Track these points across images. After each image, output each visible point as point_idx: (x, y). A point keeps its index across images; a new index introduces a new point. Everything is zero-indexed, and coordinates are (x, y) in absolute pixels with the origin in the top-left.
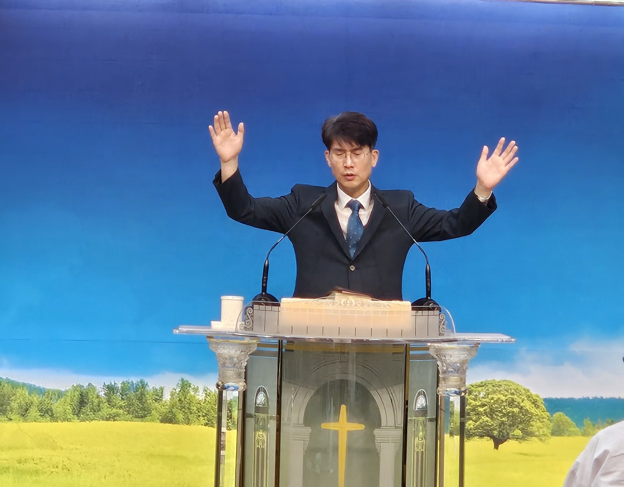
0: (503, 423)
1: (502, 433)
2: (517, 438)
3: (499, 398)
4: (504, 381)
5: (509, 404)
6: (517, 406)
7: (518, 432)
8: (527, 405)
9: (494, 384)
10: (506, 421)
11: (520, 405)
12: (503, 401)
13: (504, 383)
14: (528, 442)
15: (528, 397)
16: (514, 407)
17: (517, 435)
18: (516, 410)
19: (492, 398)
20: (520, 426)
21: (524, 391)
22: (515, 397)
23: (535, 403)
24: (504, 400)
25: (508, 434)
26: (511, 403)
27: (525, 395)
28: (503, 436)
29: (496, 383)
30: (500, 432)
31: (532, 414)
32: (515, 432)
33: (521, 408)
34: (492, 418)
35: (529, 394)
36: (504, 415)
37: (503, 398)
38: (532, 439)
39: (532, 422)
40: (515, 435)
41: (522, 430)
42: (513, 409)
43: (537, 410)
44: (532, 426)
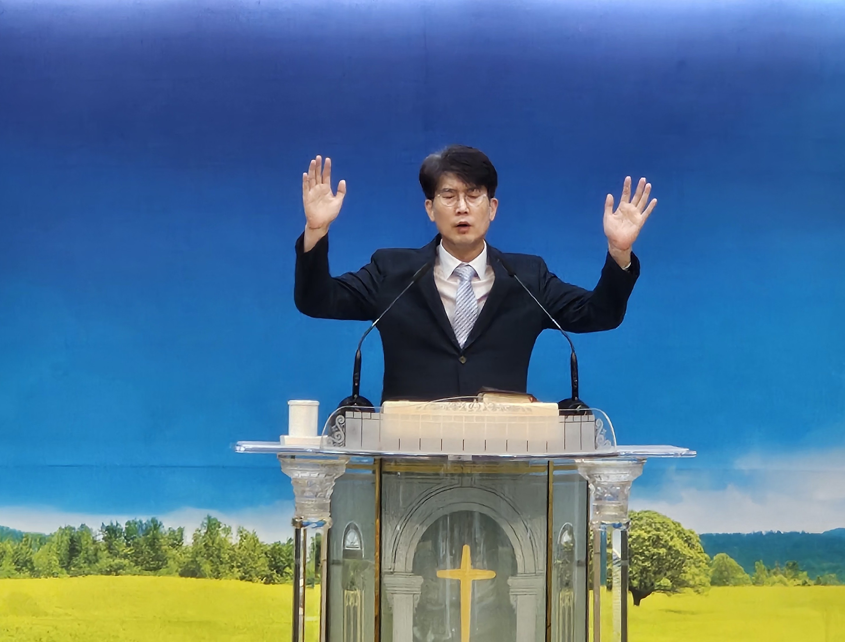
0: (645, 570)
1: (645, 583)
2: (664, 590)
3: (639, 537)
4: (646, 512)
5: (654, 544)
6: (664, 546)
7: (666, 582)
8: (678, 544)
10: (649, 567)
11: (668, 544)
12: (645, 540)
13: (647, 514)
14: (678, 594)
15: (679, 533)
16: (661, 548)
17: (665, 586)
18: (663, 551)
20: (669, 573)
21: (672, 526)
22: (662, 533)
23: (688, 540)
24: (646, 538)
25: (652, 584)
26: (656, 542)
27: (675, 531)
28: (646, 588)
29: (636, 515)
30: (641, 581)
31: (684, 556)
32: (662, 581)
33: (670, 548)
35: (679, 529)
36: (647, 559)
37: (646, 536)
38: (685, 591)
39: (684, 568)
40: (662, 585)
41: (672, 578)
42: (658, 550)
43: (692, 551)
44: (684, 572)
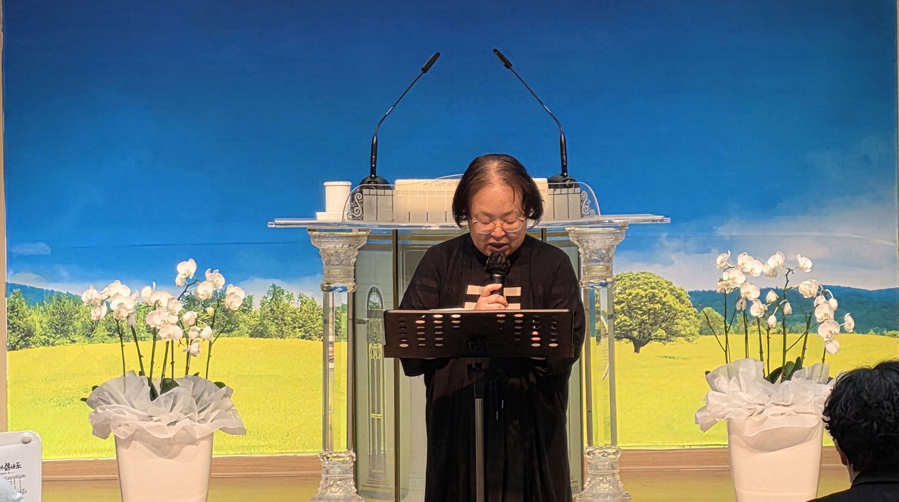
0: (643, 322)
1: (644, 334)
2: (660, 339)
3: (638, 294)
4: (643, 273)
5: (650, 299)
6: (658, 302)
7: (661, 332)
8: (670, 300)
9: (632, 277)
10: (646, 320)
11: (662, 300)
12: (643, 297)
13: (643, 275)
14: (671, 343)
15: (672, 290)
16: (656, 303)
17: (661, 336)
18: (658, 306)
19: (630, 294)
20: (664, 325)
21: (666, 285)
22: (656, 291)
23: (679, 297)
24: (644, 295)
25: (650, 334)
26: (652, 298)
27: (668, 289)
28: (644, 337)
29: (634, 276)
30: (640, 332)
31: (676, 310)
32: (658, 332)
33: (664, 304)
34: (631, 317)
35: (671, 287)
36: (644, 313)
37: (643, 293)
38: (677, 340)
39: (676, 320)
40: (658, 335)
41: (666, 329)
42: (654, 305)
43: (682, 306)
44: (677, 324)
